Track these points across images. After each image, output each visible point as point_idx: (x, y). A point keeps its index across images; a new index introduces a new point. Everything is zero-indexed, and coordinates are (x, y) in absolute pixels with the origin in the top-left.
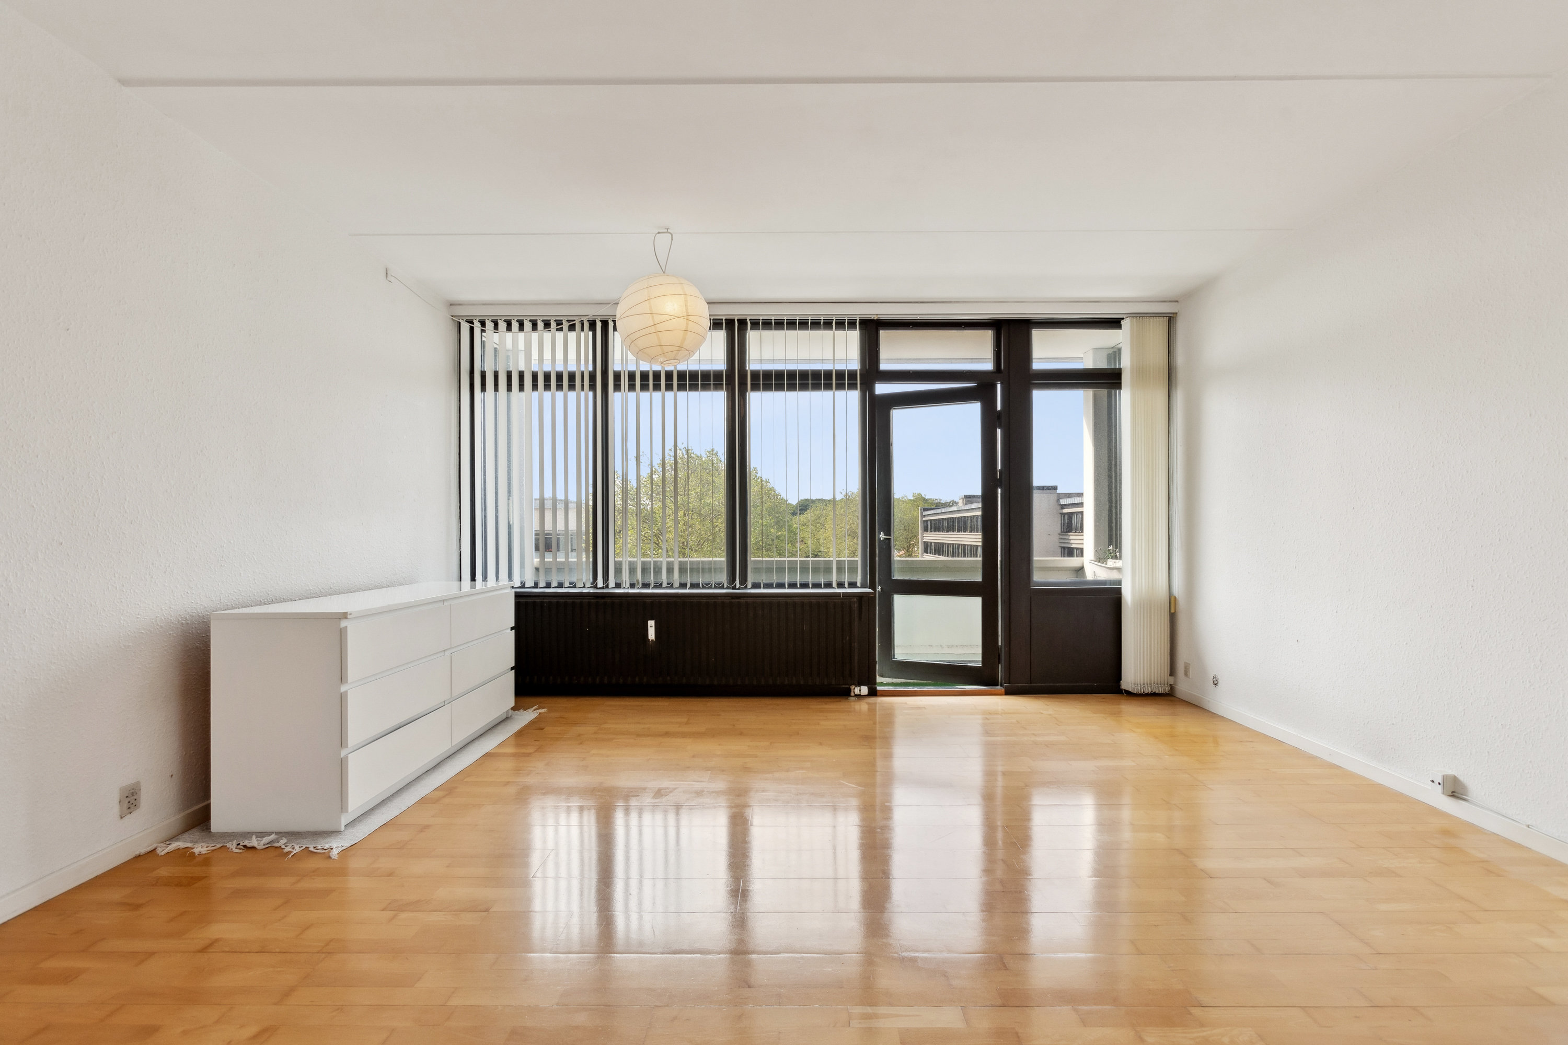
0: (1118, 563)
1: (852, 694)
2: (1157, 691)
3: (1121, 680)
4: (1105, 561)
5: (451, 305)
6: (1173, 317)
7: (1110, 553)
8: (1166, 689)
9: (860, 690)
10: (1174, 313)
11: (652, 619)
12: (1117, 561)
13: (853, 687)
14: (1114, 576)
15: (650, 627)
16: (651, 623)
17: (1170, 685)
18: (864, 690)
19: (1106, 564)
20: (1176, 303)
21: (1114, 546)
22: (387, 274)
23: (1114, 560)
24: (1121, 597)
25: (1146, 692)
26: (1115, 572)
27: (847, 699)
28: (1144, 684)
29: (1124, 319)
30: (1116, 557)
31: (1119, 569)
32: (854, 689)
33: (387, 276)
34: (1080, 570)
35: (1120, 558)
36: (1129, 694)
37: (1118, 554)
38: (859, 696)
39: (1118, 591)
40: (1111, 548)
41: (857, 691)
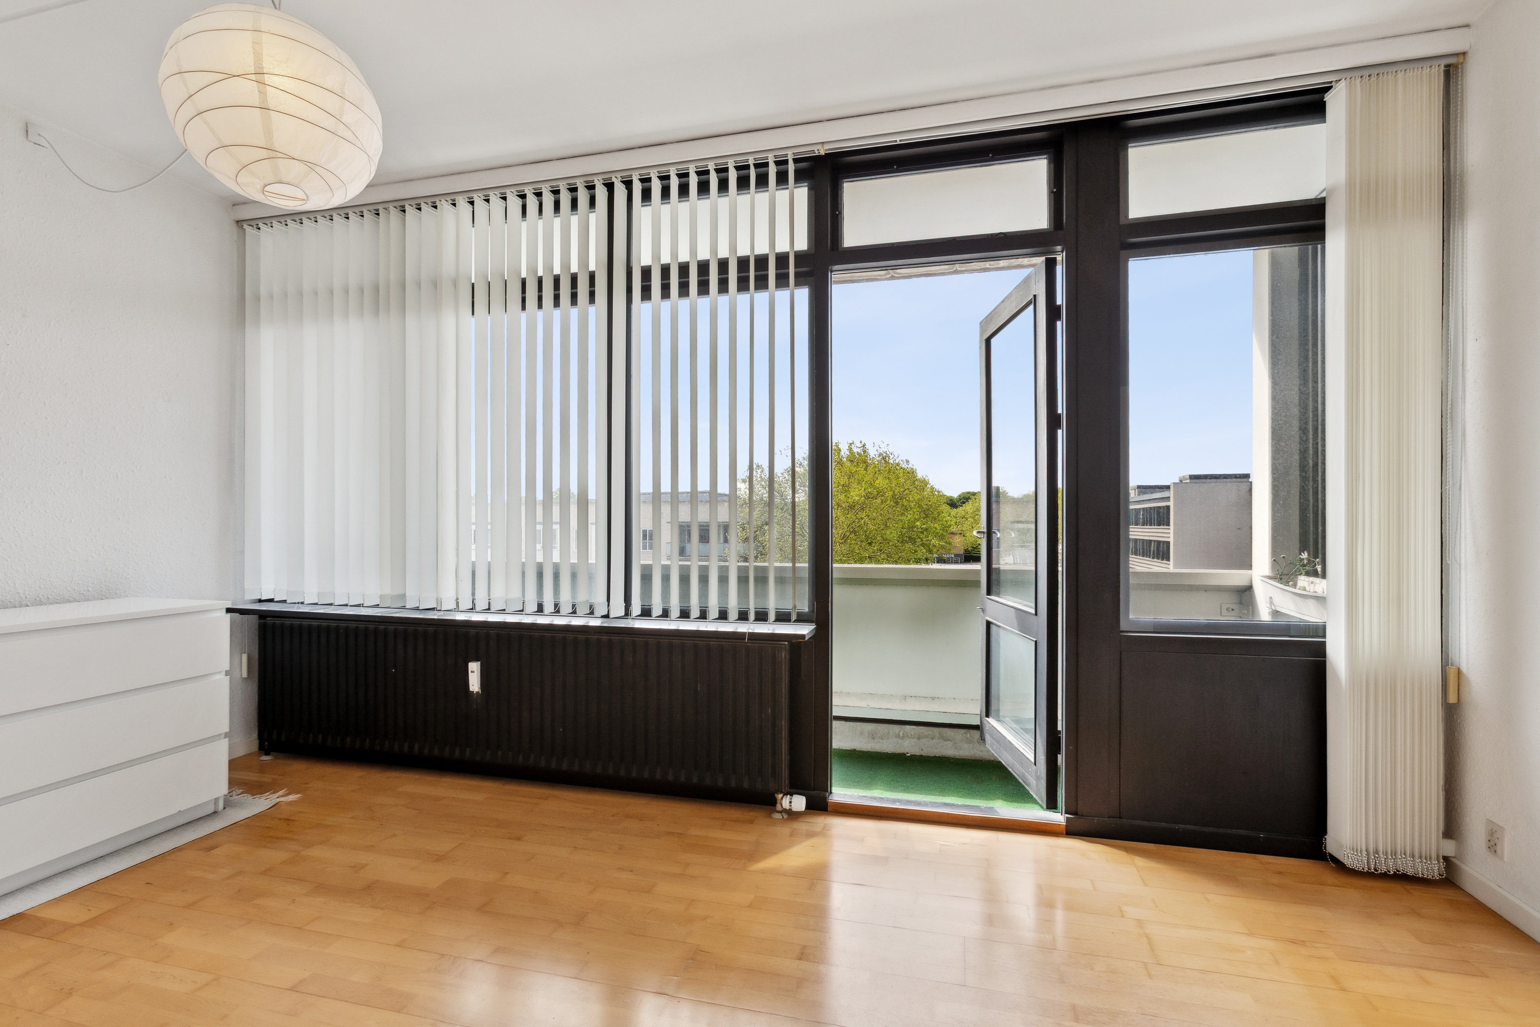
0: (1318, 586)
1: (779, 807)
2: (1410, 872)
3: (1325, 832)
4: (1292, 580)
5: (234, 205)
6: (1456, 66)
7: (1304, 566)
8: (1434, 870)
9: (790, 802)
10: (1457, 55)
11: (477, 660)
12: (1317, 580)
13: (780, 796)
14: (1309, 614)
15: (472, 672)
16: (474, 668)
17: (1446, 859)
18: (799, 803)
19: (1295, 586)
20: (1466, 29)
21: (1312, 553)
22: (27, 131)
23: (1312, 579)
24: (1325, 662)
25: (1384, 869)
26: (1311, 603)
27: (769, 816)
28: (1377, 852)
29: (1331, 87)
30: (1315, 574)
31: (1321, 600)
32: (782, 798)
33: (27, 134)
34: (1245, 593)
35: (1324, 576)
36: (1339, 866)
37: (1319, 568)
38: (792, 815)
39: (1320, 650)
40: (1305, 555)
41: (785, 802)
